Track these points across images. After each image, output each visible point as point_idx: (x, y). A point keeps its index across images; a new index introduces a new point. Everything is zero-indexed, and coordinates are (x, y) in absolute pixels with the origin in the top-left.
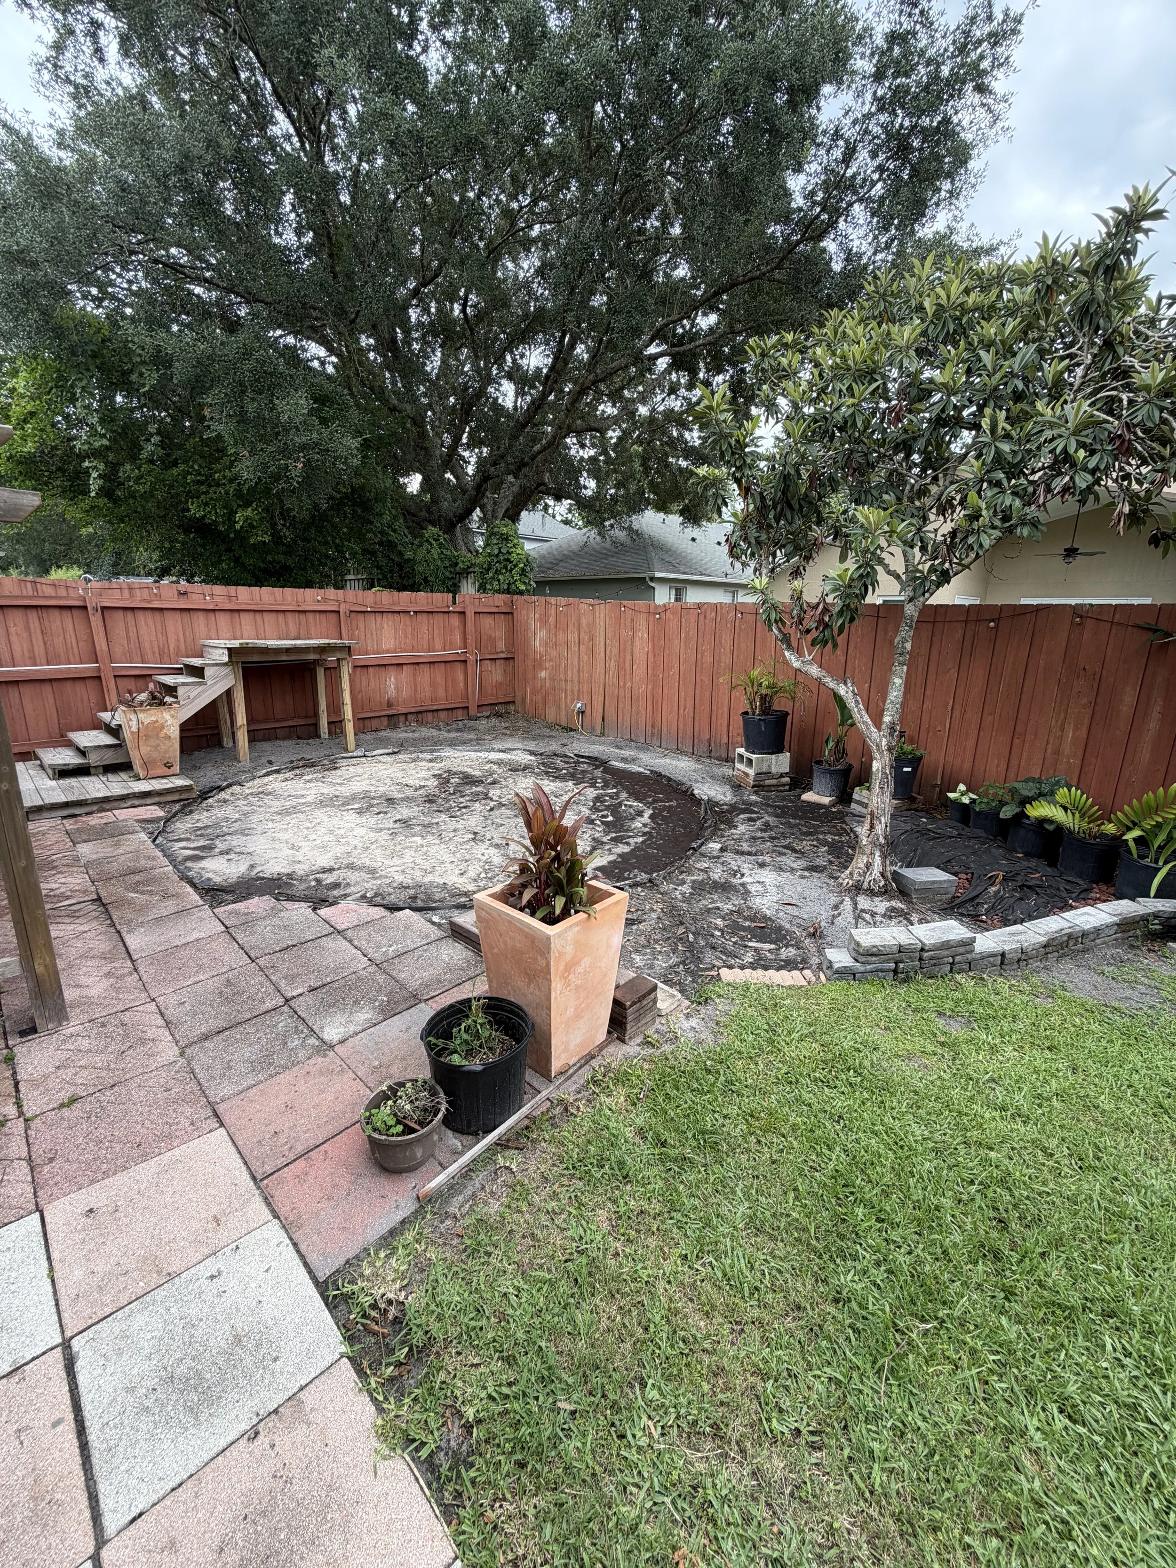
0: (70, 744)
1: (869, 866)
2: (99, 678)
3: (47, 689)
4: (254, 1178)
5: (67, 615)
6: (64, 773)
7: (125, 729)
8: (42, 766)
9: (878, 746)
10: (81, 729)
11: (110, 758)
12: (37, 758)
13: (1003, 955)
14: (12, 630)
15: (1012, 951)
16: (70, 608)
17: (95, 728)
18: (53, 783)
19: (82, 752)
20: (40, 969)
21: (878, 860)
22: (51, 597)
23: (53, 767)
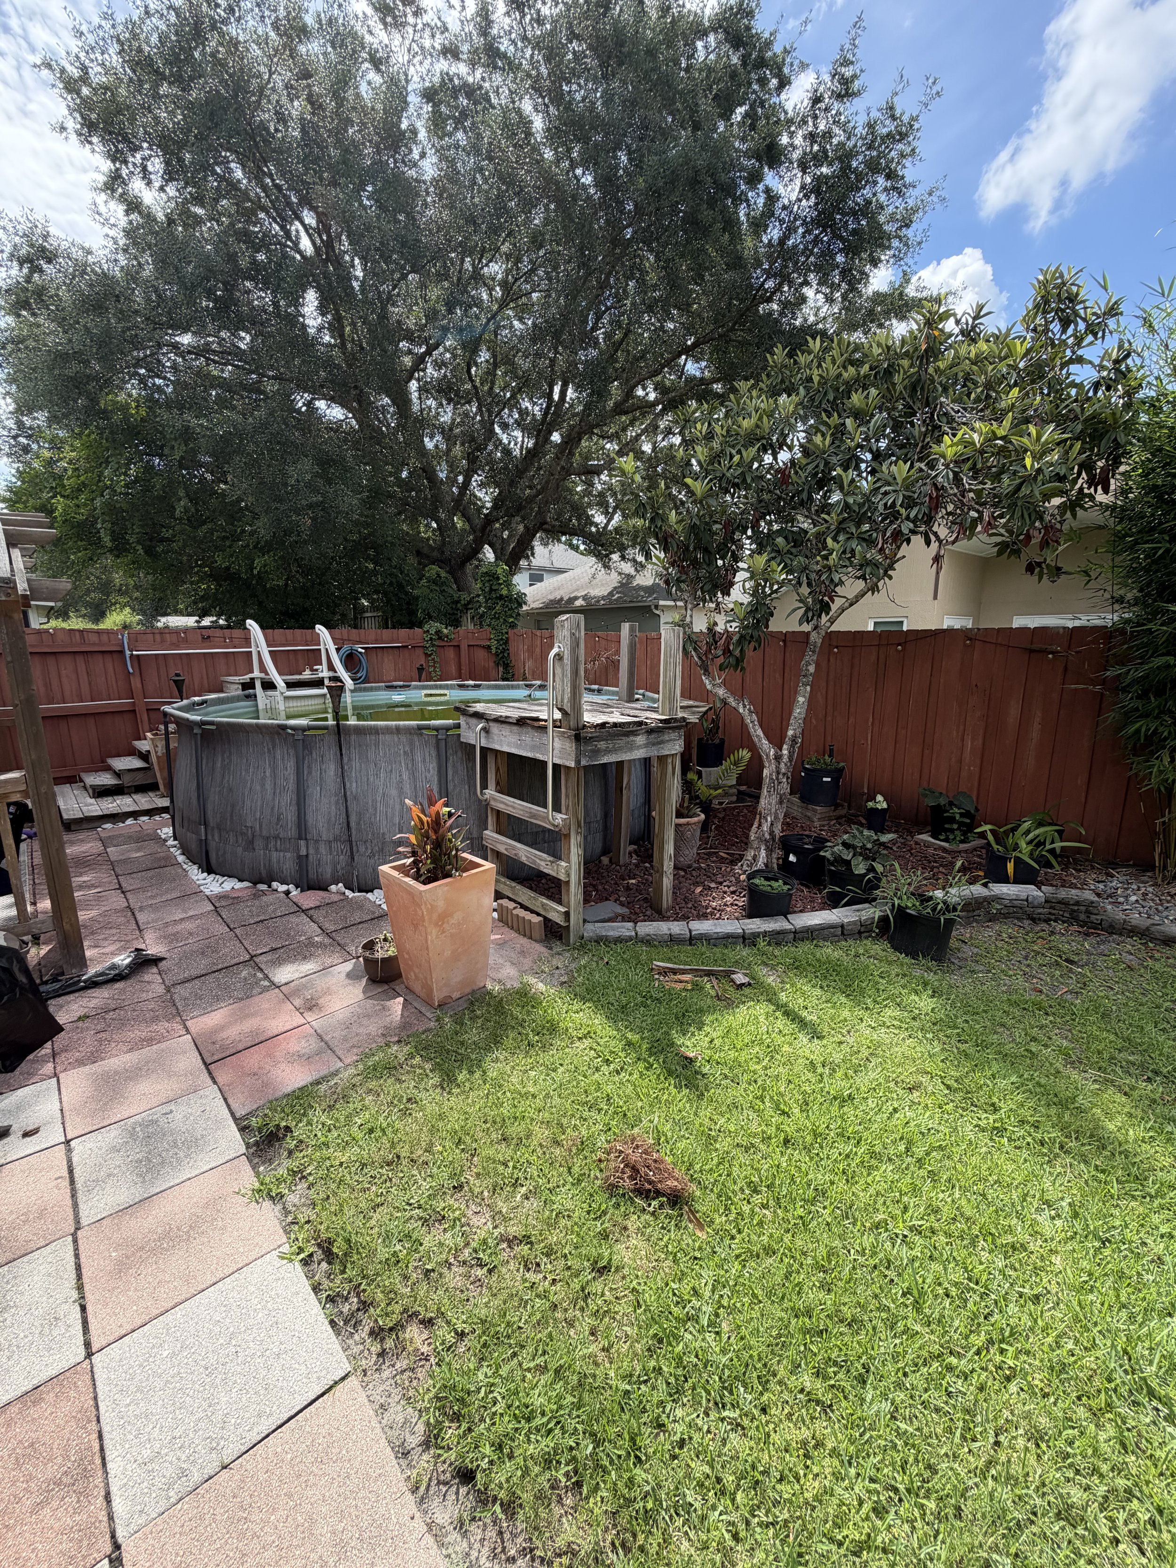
0: (108, 769)
1: (755, 858)
2: (134, 711)
3: (91, 721)
4: (205, 1063)
5: (108, 658)
6: (101, 793)
7: (153, 754)
8: (85, 787)
9: (768, 755)
10: (119, 755)
11: (140, 779)
12: (81, 781)
13: (842, 926)
14: (63, 672)
15: (849, 923)
16: (111, 652)
17: (129, 755)
18: (93, 801)
19: (118, 774)
20: (67, 927)
21: (763, 853)
22: (94, 644)
23: (94, 787)
